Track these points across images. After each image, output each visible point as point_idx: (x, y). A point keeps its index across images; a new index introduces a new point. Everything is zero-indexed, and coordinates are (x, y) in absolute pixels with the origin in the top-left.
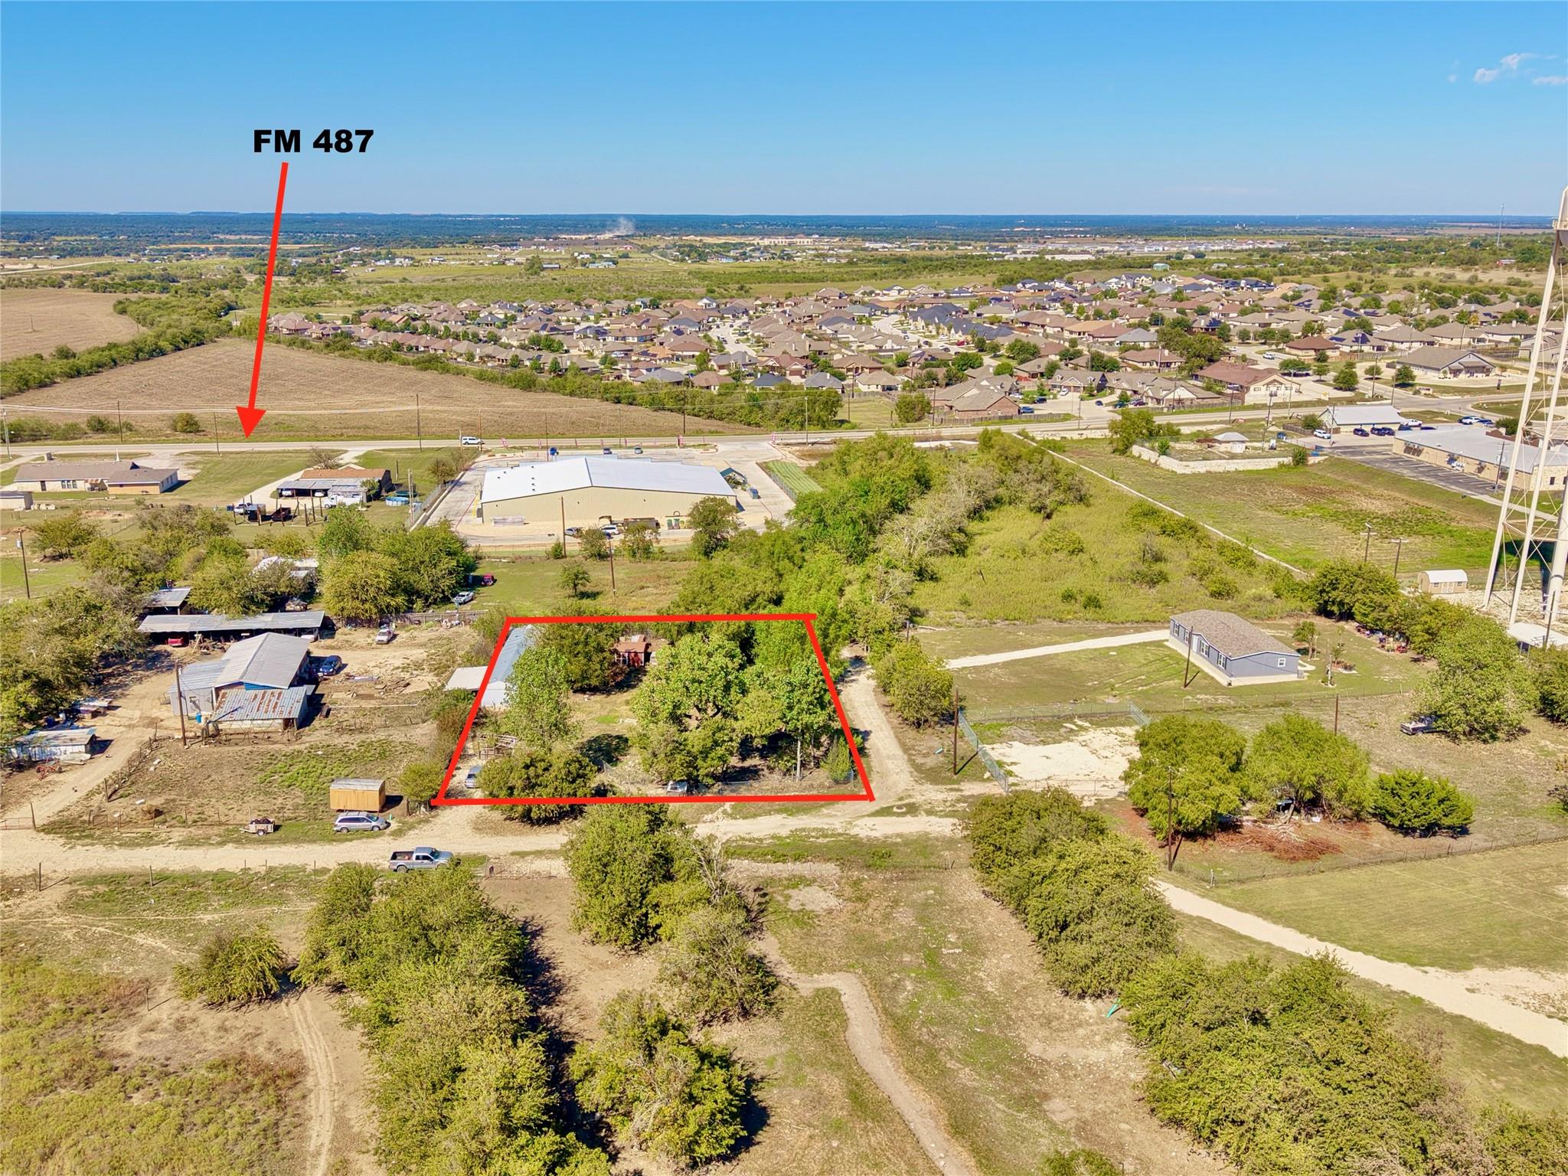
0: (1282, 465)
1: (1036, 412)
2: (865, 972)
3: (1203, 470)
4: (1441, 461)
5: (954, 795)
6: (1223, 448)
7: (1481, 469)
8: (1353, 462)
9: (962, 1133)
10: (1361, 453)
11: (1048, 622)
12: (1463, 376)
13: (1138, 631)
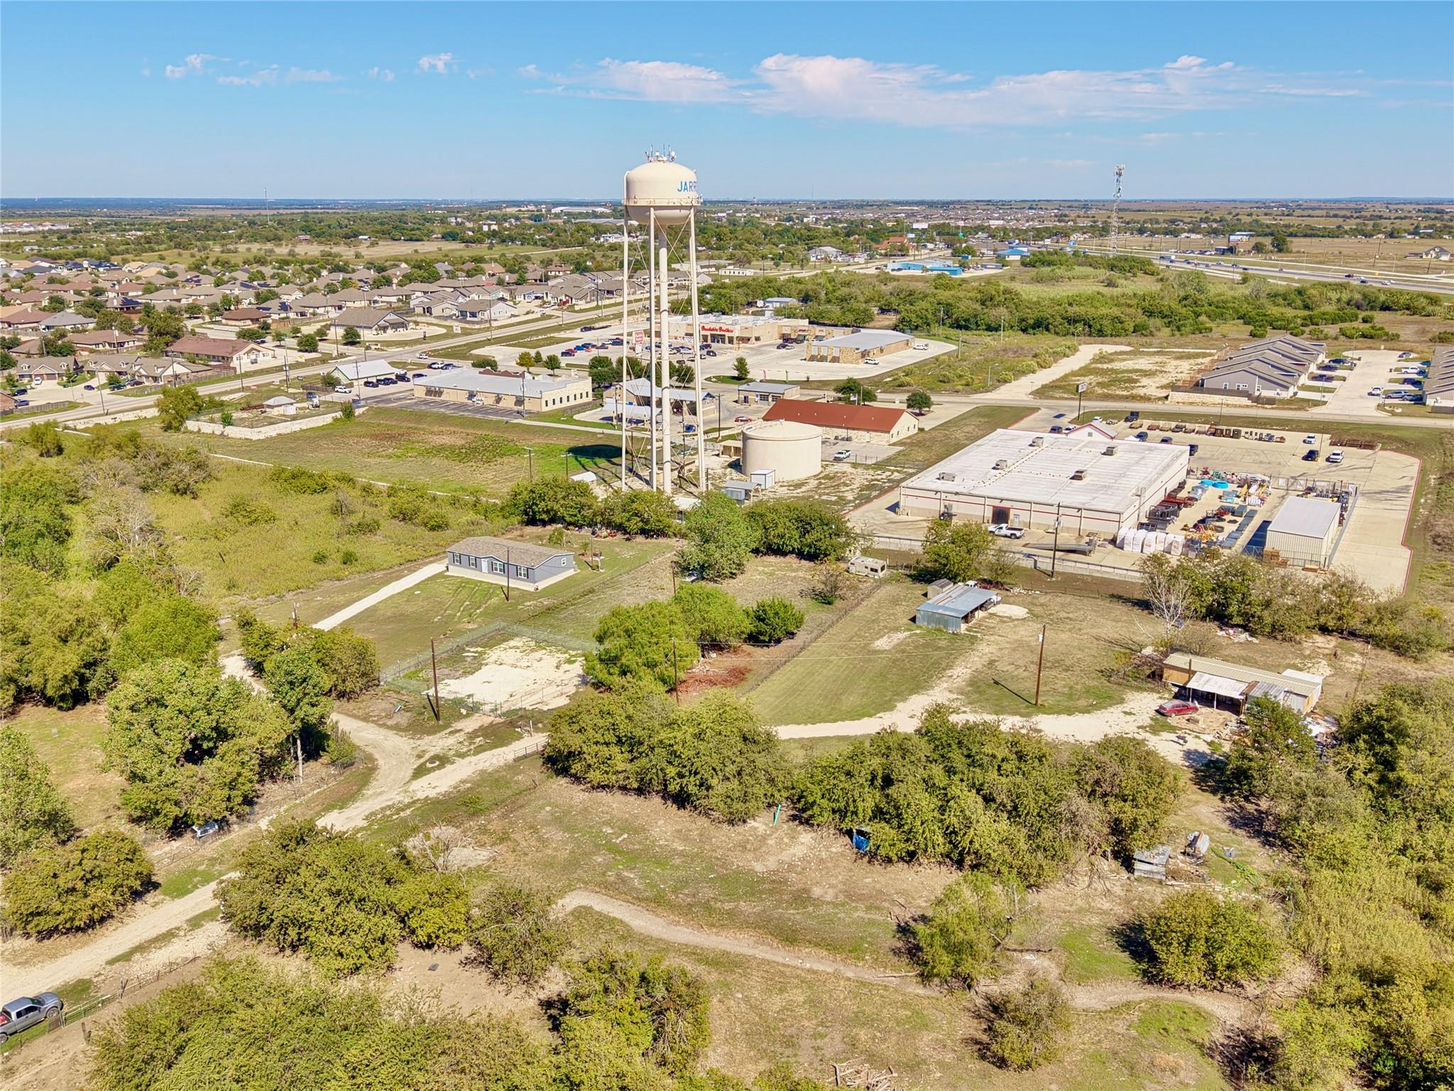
0: (336, 420)
1: (31, 404)
2: (586, 883)
3: (274, 434)
4: (462, 398)
5: (460, 737)
6: (275, 412)
7: (498, 400)
8: (394, 408)
9: (795, 940)
10: (389, 401)
11: (327, 584)
12: (390, 331)
13: (411, 571)
